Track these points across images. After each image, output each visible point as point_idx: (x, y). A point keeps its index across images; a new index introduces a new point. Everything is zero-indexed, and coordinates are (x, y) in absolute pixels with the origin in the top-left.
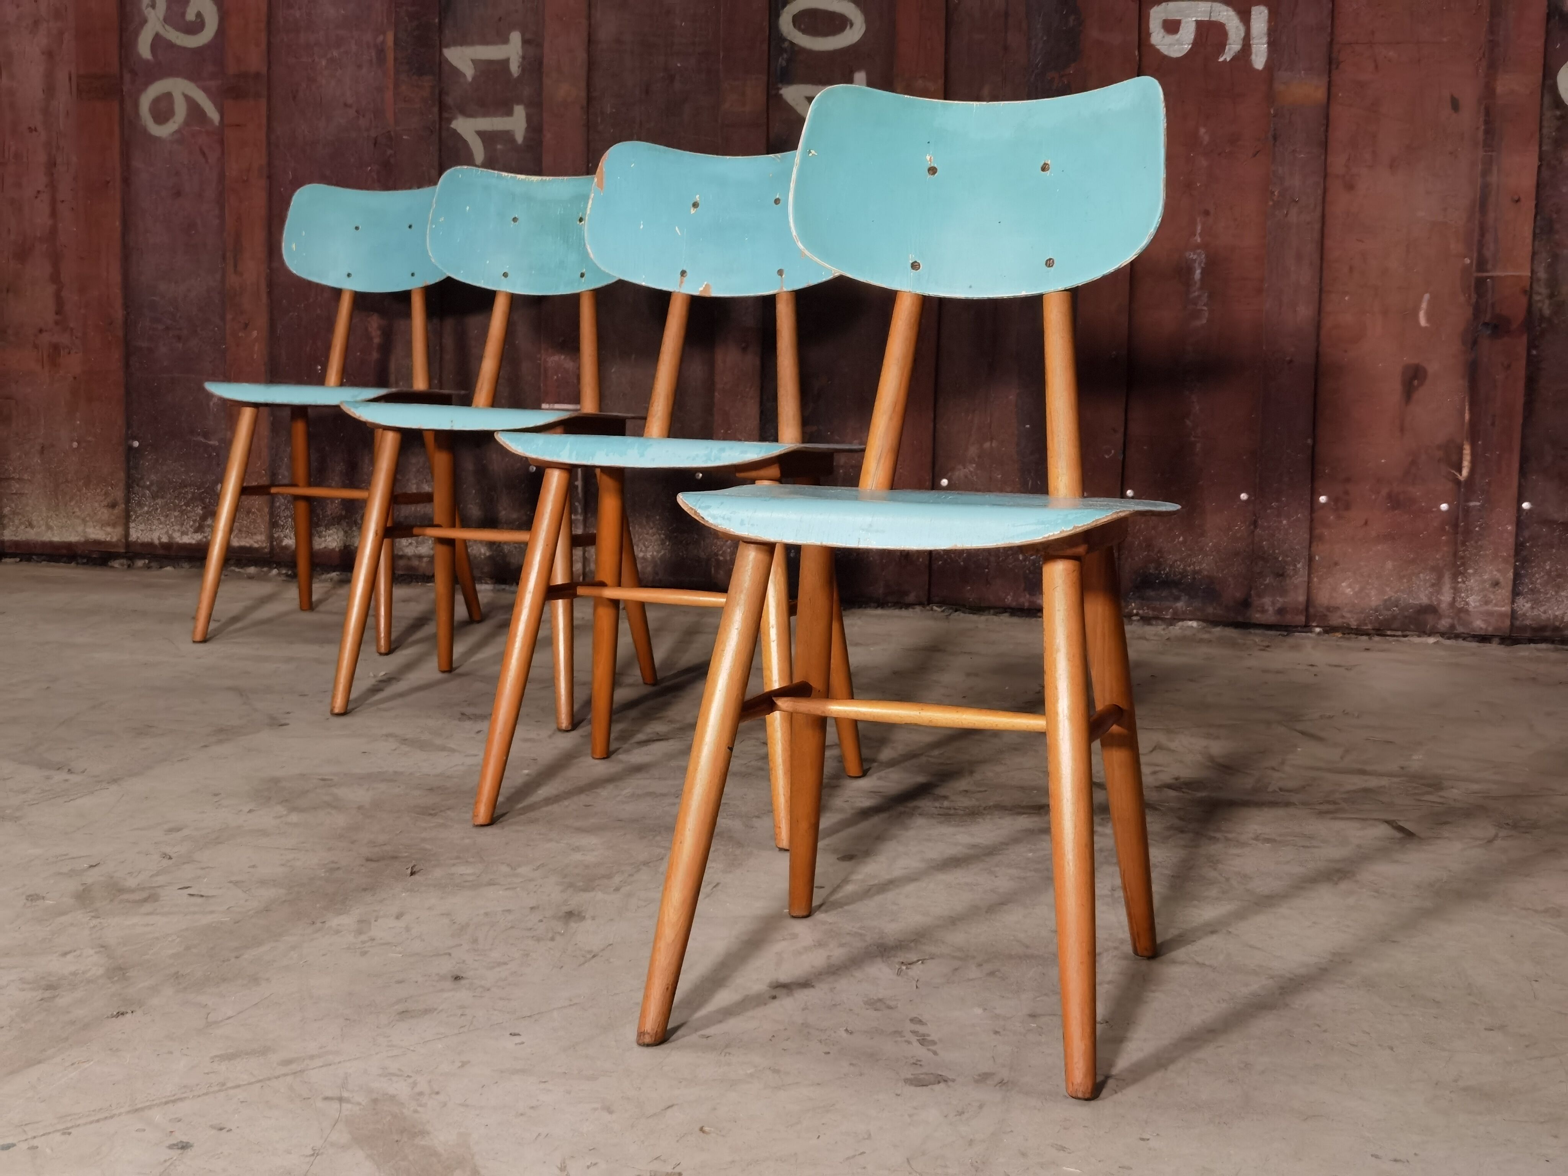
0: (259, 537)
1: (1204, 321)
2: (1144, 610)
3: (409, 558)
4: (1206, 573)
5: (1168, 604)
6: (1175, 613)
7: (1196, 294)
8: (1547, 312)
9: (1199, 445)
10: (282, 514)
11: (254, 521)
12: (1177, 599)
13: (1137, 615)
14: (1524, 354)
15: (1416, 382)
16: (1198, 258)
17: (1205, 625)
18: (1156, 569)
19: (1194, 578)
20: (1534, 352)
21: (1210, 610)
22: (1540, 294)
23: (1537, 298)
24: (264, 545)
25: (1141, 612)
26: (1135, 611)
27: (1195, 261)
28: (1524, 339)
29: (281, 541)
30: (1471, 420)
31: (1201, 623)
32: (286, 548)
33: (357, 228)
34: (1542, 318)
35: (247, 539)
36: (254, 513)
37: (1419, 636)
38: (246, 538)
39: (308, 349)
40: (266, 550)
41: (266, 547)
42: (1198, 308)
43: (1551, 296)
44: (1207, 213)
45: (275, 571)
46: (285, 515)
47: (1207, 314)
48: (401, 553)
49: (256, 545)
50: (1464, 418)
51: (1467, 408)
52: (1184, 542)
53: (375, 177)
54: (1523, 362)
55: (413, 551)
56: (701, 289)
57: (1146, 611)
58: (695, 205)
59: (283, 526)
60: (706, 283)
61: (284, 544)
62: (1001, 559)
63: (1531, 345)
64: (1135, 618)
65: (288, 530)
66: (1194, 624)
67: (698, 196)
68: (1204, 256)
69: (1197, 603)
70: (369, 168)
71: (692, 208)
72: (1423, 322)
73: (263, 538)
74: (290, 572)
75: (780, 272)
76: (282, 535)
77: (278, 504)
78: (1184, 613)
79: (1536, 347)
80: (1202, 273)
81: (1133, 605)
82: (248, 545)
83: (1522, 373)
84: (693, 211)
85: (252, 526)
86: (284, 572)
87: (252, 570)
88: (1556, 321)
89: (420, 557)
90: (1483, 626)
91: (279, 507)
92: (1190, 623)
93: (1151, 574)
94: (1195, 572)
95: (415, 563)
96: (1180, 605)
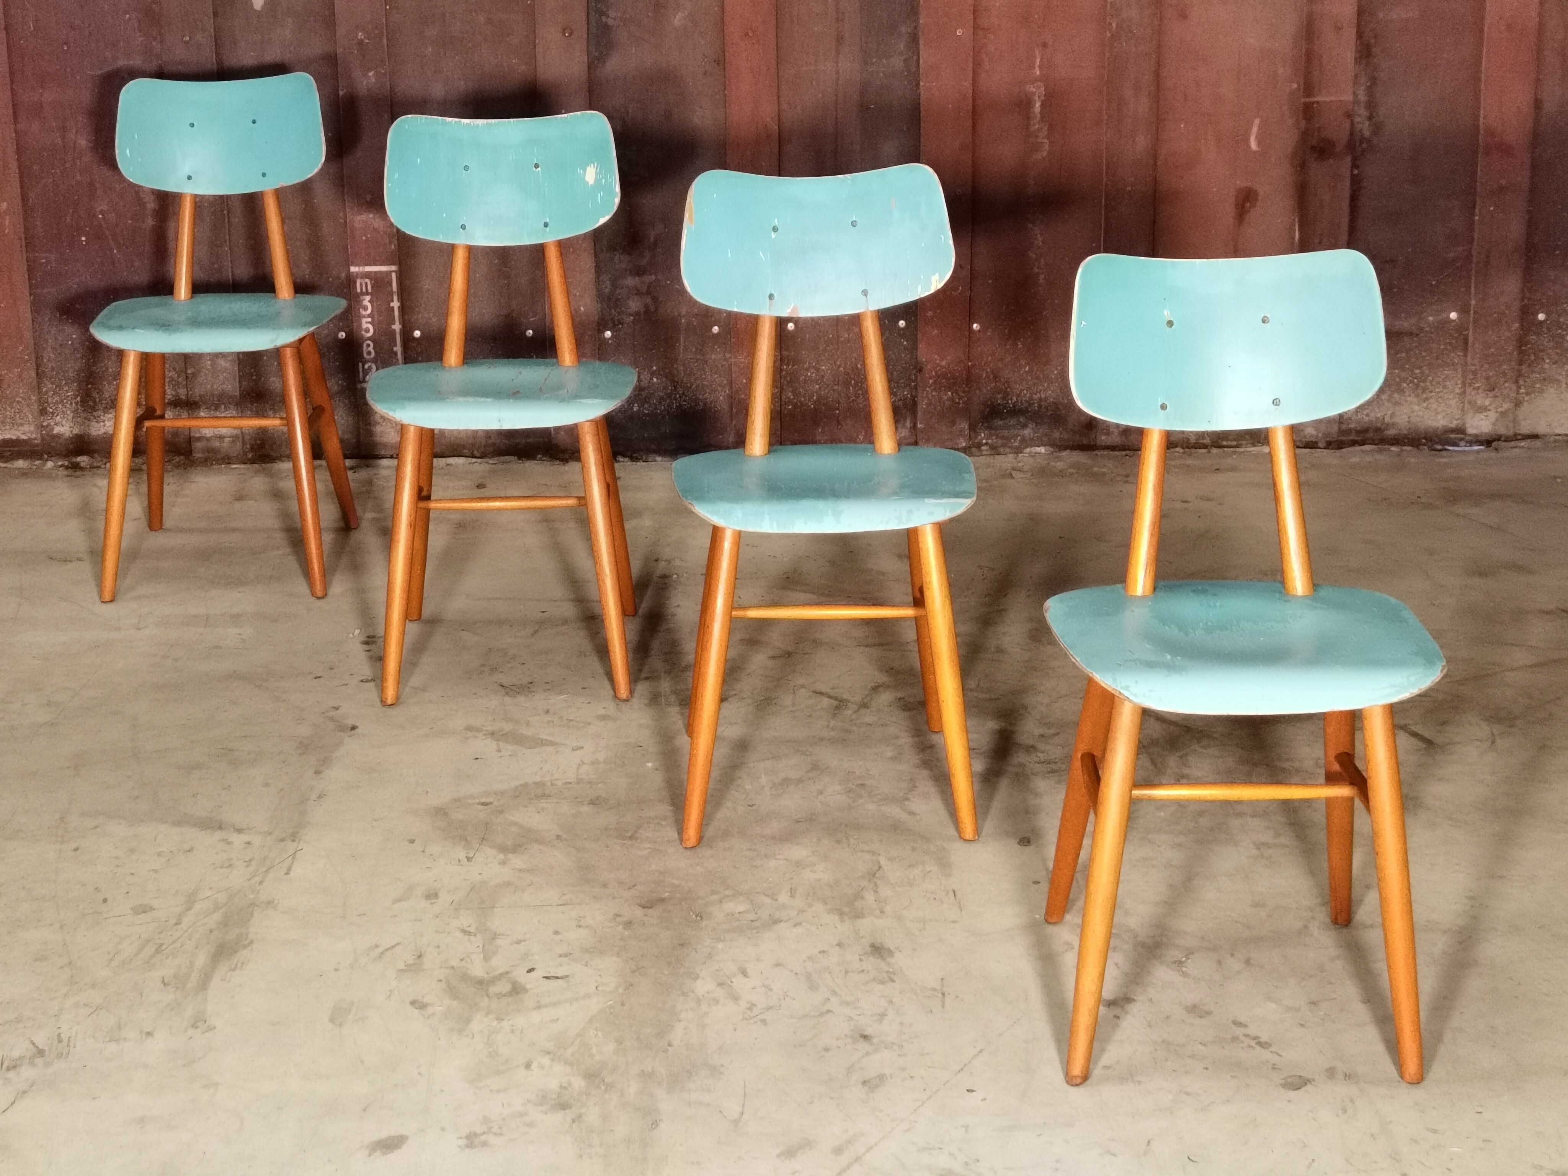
0: (26, 428)
1: (1045, 153)
2: (992, 440)
3: (208, 439)
4: (1052, 400)
5: (1016, 432)
6: (1023, 440)
7: (1037, 126)
8: (1367, 133)
9: (1042, 276)
10: (50, 400)
11: (20, 411)
12: (1025, 426)
13: (986, 444)
14: (1348, 174)
15: (1248, 205)
16: (1037, 91)
17: (1052, 449)
18: (1003, 398)
19: (1040, 406)
20: (1356, 172)
21: (1056, 435)
22: (1359, 115)
23: (1357, 119)
24: (34, 436)
25: (990, 441)
26: (984, 441)
27: (1034, 94)
28: (1349, 159)
29: (53, 429)
30: (1300, 238)
31: (1048, 448)
32: (58, 436)
33: (192, 125)
34: (1363, 139)
35: (13, 431)
36: (19, 402)
37: (1254, 445)
38: (11, 429)
39: (68, 220)
40: (36, 442)
41: (35, 439)
42: (1040, 140)
43: (1370, 118)
44: (1045, 45)
45: (50, 464)
46: (54, 401)
47: (1047, 147)
48: (198, 435)
49: (24, 437)
50: (1293, 238)
51: (1297, 228)
52: (1031, 370)
53: (136, 25)
54: (1348, 183)
55: (211, 432)
56: (789, 310)
57: (995, 441)
58: (775, 229)
59: (53, 413)
60: (793, 305)
61: (55, 432)
62: (851, 400)
63: (1355, 165)
64: (984, 448)
65: (58, 417)
66: (1042, 450)
67: (776, 220)
68: (1043, 88)
69: (1043, 429)
70: (128, 16)
71: (773, 233)
72: (1254, 145)
73: (32, 428)
74: (66, 463)
75: (865, 293)
76: (53, 424)
77: (44, 390)
78: (1032, 439)
79: (1357, 167)
80: (1042, 106)
81: (983, 435)
82: (14, 438)
83: (1347, 193)
84: (773, 235)
85: (18, 416)
86: (60, 463)
87: (21, 463)
88: (1375, 142)
89: (221, 438)
90: (1314, 433)
91: (46, 392)
92: (1038, 449)
93: (999, 404)
94: (1040, 399)
95: (216, 444)
96: (1027, 432)
